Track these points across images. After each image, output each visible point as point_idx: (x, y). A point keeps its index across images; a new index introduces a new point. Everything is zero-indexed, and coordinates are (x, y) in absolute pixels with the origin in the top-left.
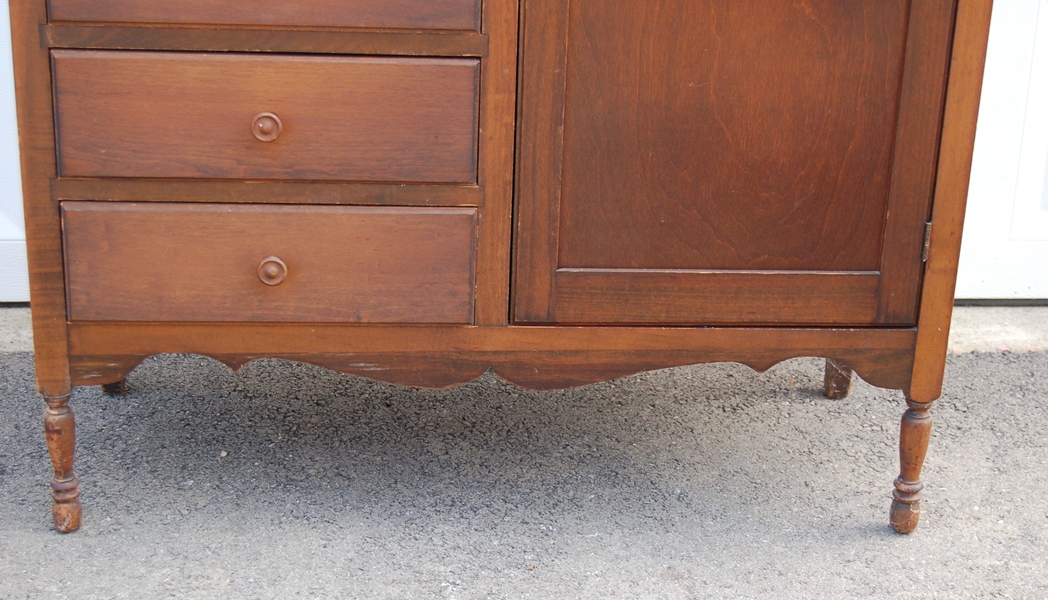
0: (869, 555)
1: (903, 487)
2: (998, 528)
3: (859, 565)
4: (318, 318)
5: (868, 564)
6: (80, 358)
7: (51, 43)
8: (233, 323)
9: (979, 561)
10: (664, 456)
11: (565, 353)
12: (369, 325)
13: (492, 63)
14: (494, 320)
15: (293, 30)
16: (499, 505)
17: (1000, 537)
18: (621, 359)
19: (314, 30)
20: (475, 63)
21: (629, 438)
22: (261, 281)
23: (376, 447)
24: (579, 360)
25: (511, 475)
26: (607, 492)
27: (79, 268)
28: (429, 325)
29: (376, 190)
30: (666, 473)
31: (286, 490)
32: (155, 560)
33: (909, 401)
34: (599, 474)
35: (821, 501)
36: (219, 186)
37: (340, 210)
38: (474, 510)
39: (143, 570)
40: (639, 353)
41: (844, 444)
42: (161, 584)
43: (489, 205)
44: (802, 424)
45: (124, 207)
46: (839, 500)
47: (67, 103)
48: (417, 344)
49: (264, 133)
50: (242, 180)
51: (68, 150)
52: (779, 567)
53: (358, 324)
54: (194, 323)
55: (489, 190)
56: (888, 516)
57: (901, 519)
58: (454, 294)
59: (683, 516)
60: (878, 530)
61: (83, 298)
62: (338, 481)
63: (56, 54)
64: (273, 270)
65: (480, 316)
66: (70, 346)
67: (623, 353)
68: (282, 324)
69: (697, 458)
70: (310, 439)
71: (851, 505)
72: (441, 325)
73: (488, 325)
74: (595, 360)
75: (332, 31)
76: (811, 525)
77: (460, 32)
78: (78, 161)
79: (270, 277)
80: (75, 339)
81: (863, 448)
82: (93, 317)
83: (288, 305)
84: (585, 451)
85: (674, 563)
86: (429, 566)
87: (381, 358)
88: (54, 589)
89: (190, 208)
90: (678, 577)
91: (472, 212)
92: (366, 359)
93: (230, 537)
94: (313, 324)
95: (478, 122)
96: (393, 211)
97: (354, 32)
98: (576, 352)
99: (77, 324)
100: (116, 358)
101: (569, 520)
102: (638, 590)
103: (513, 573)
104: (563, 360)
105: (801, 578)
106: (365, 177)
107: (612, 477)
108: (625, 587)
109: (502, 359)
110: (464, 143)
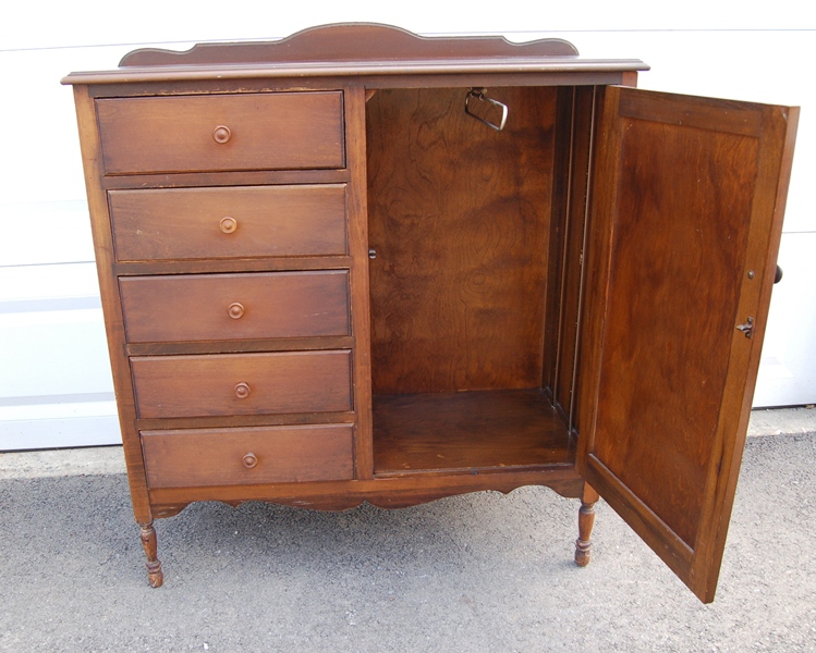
0: (566, 581)
1: (581, 544)
2: (630, 559)
3: (561, 588)
4: (275, 481)
5: (565, 586)
6: (156, 505)
7: (130, 354)
8: (233, 486)
9: (622, 582)
10: (458, 522)
11: (405, 491)
12: (302, 483)
13: (358, 352)
14: (366, 476)
15: (253, 341)
16: (374, 559)
17: (632, 565)
18: (433, 492)
19: (265, 340)
20: (349, 351)
21: (440, 512)
22: (245, 466)
23: (313, 524)
24: (411, 494)
25: (381, 539)
26: (429, 548)
27: (151, 462)
28: (333, 481)
29: (301, 417)
30: (459, 534)
31: (267, 555)
32: (200, 603)
33: (582, 502)
34: (425, 536)
35: (539, 547)
36: (220, 419)
37: (283, 428)
38: (362, 563)
39: (193, 610)
40: (442, 489)
41: (548, 510)
42: (202, 619)
43: (360, 421)
44: (527, 498)
45: (172, 432)
46: (548, 546)
47: (140, 383)
48: (327, 491)
49: (241, 394)
50: (231, 416)
51: (142, 406)
52: (519, 591)
53: (296, 483)
54: (212, 487)
55: (360, 413)
56: (574, 554)
57: (581, 559)
58: (345, 466)
59: (469, 561)
60: (569, 564)
61: (155, 477)
62: (293, 547)
63: (132, 359)
64: (249, 460)
65: (359, 475)
66: (150, 500)
67: (434, 489)
68: (258, 485)
69: (475, 523)
70: (279, 521)
71: (554, 549)
72: (338, 481)
73: (363, 479)
74: (419, 493)
75: (273, 340)
76: (535, 563)
77: (340, 336)
78: (146, 411)
79: (249, 464)
80: (152, 496)
81: (558, 511)
82: (160, 486)
83: (260, 476)
84: (418, 522)
85: (466, 592)
86: (339, 601)
87: (308, 498)
88: (148, 624)
89: (206, 431)
90: (467, 602)
91: (351, 425)
92: (302, 499)
93: (238, 587)
94: (273, 484)
95: (352, 380)
96: (311, 427)
97: (286, 340)
98: (410, 490)
99: (153, 490)
100: (174, 505)
101: (410, 567)
102: (448, 611)
103: (383, 603)
104: (403, 494)
105: (532, 598)
106: (295, 411)
107: (432, 538)
108: (440, 609)
109: (371, 495)
110: (346, 391)
